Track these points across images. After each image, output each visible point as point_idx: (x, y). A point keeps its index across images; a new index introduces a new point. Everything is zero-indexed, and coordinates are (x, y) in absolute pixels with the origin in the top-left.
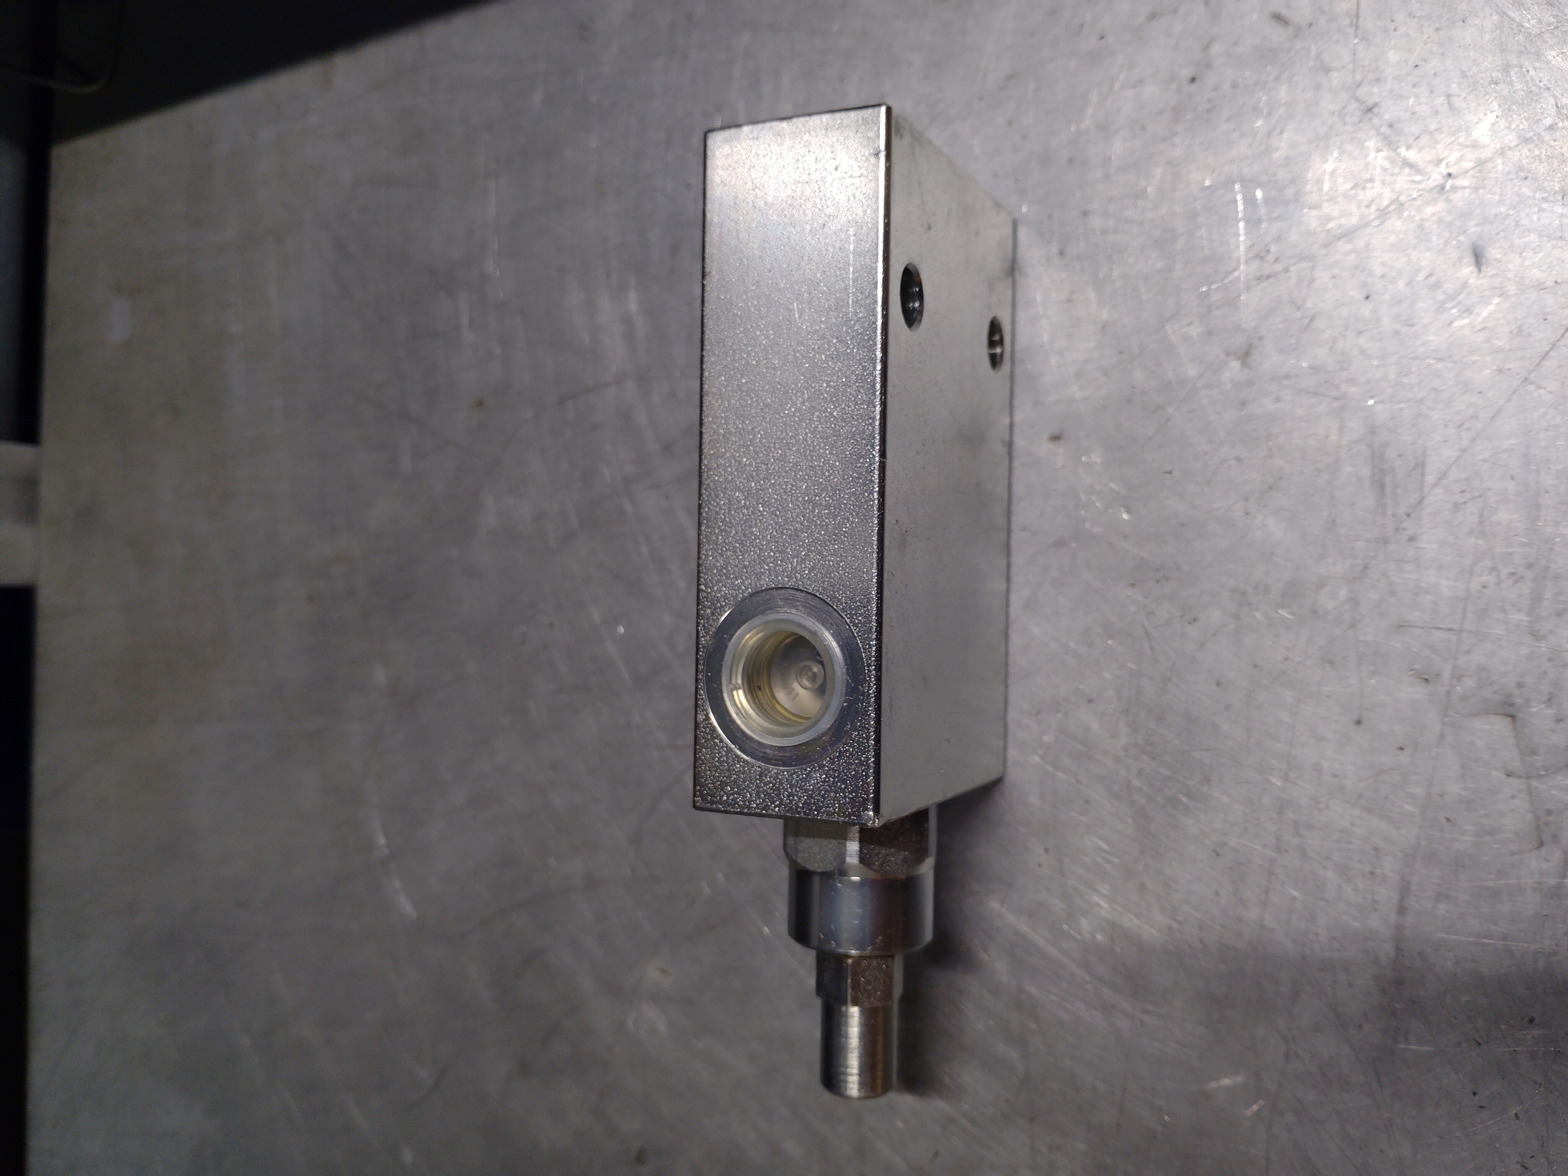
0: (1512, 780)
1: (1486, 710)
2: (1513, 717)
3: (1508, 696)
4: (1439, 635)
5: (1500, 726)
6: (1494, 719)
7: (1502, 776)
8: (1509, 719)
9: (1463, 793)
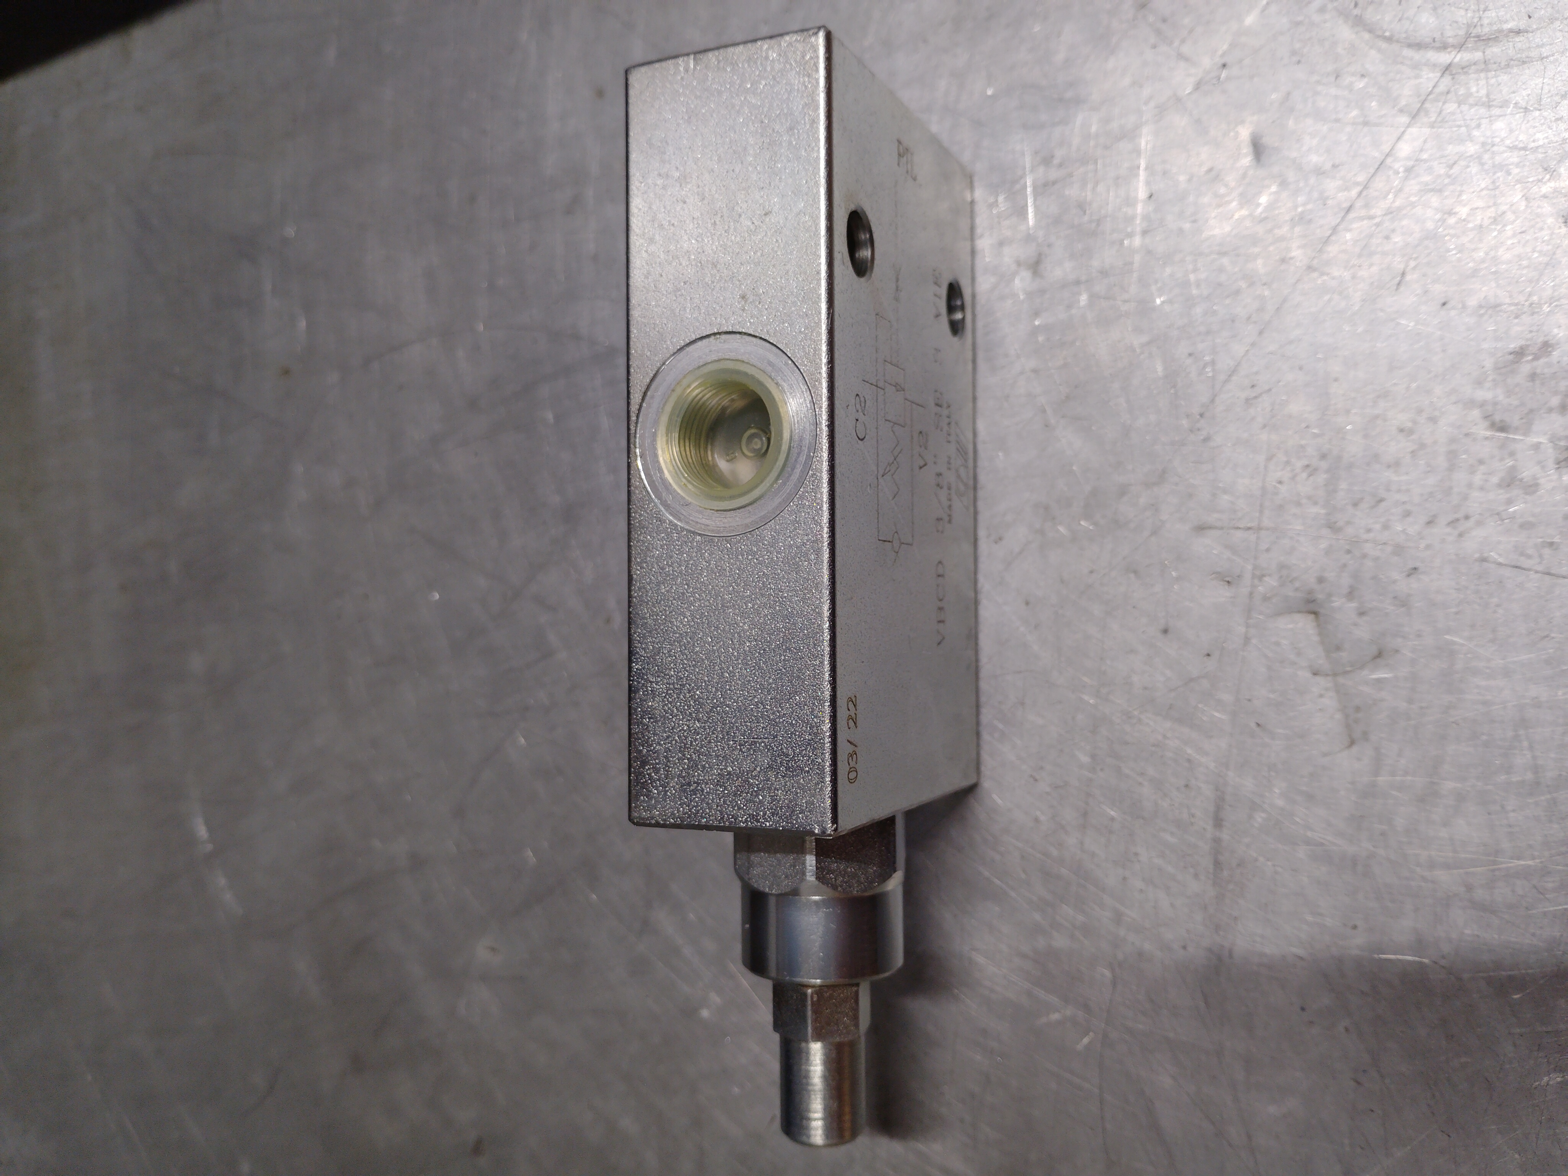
0: (1318, 679)
1: (1289, 609)
2: (1315, 613)
3: (1311, 592)
4: (1239, 534)
5: (1304, 624)
6: (1297, 617)
7: (1308, 674)
8: (1312, 616)
9: (1272, 696)
